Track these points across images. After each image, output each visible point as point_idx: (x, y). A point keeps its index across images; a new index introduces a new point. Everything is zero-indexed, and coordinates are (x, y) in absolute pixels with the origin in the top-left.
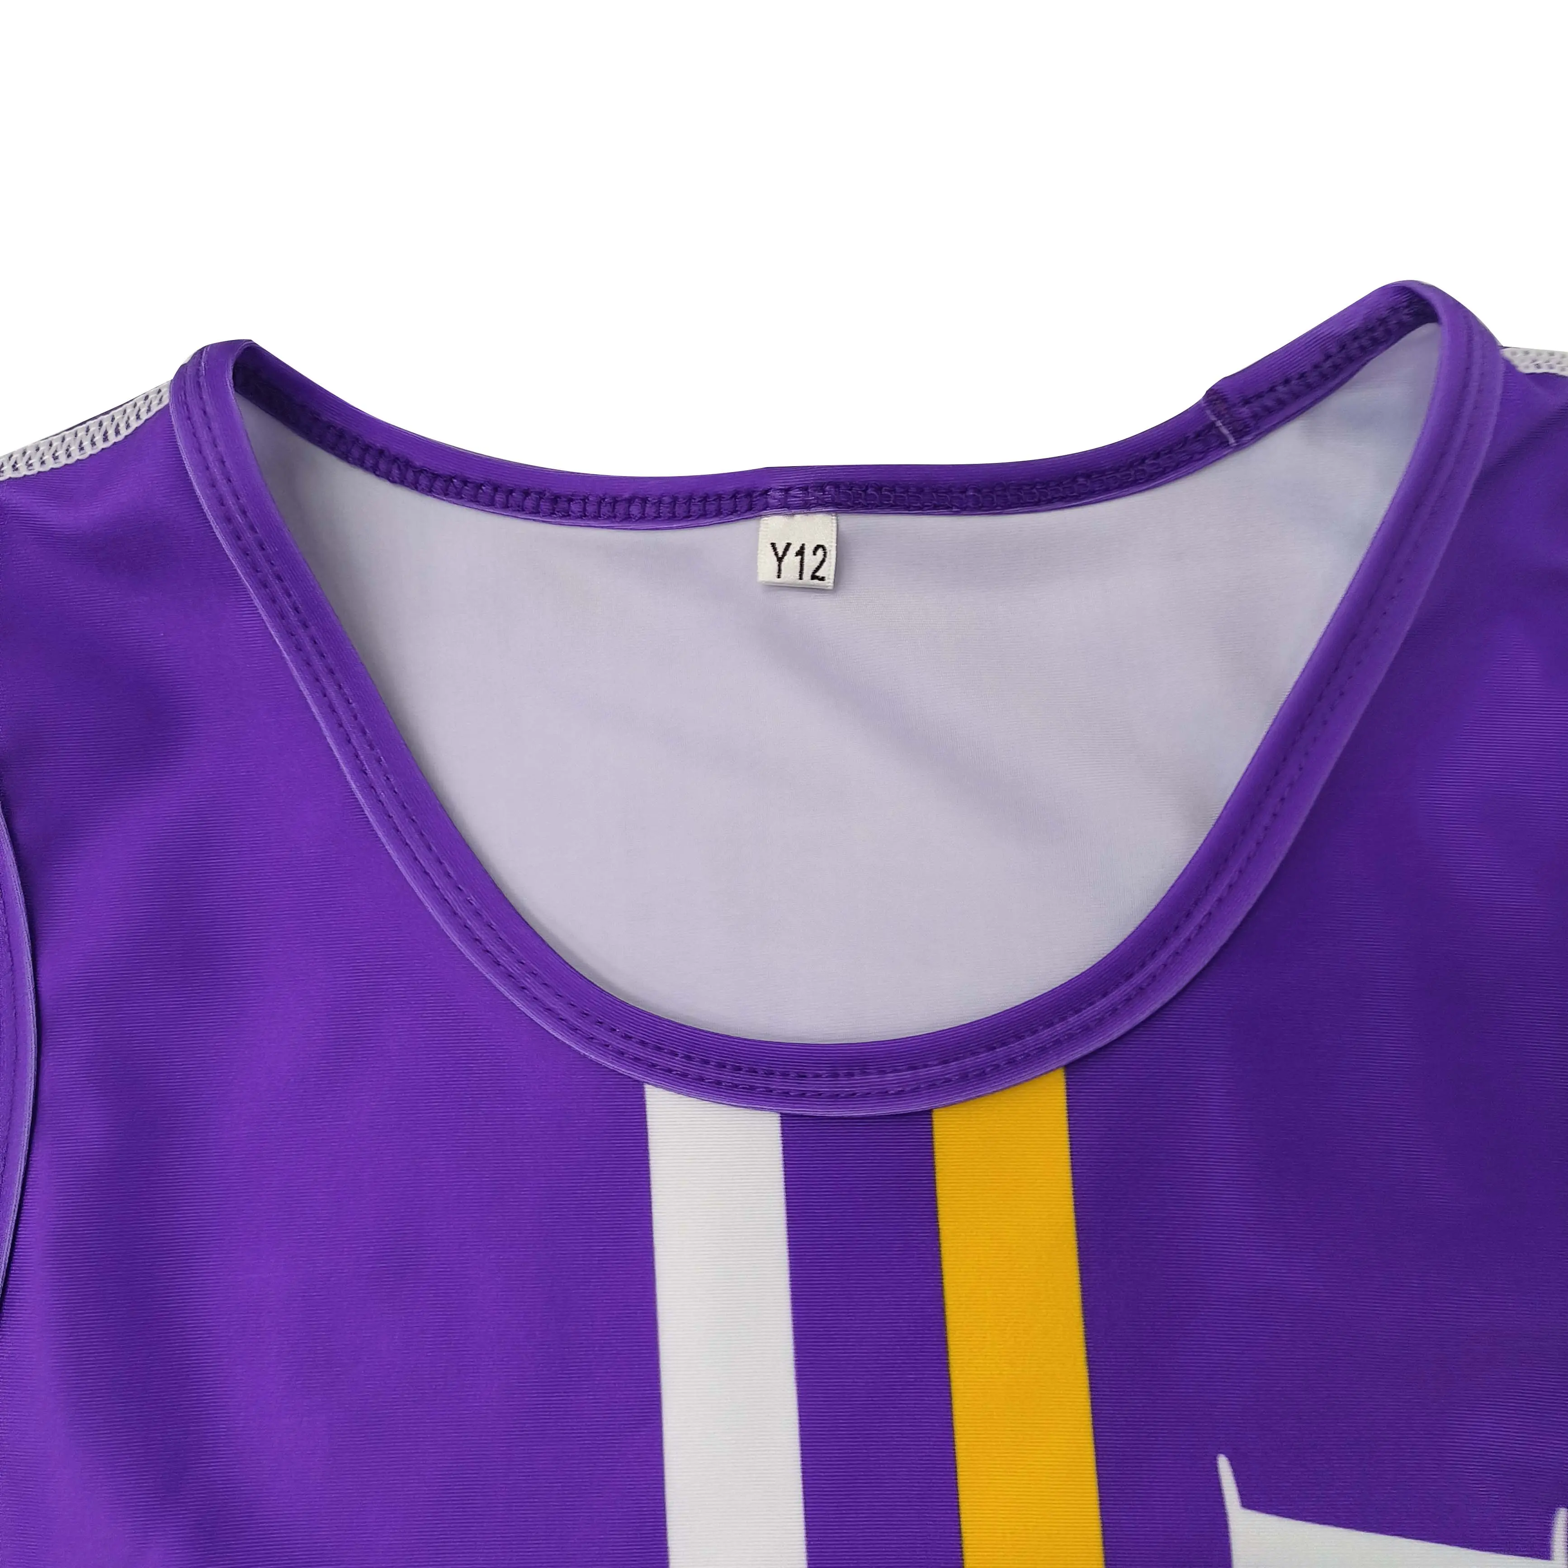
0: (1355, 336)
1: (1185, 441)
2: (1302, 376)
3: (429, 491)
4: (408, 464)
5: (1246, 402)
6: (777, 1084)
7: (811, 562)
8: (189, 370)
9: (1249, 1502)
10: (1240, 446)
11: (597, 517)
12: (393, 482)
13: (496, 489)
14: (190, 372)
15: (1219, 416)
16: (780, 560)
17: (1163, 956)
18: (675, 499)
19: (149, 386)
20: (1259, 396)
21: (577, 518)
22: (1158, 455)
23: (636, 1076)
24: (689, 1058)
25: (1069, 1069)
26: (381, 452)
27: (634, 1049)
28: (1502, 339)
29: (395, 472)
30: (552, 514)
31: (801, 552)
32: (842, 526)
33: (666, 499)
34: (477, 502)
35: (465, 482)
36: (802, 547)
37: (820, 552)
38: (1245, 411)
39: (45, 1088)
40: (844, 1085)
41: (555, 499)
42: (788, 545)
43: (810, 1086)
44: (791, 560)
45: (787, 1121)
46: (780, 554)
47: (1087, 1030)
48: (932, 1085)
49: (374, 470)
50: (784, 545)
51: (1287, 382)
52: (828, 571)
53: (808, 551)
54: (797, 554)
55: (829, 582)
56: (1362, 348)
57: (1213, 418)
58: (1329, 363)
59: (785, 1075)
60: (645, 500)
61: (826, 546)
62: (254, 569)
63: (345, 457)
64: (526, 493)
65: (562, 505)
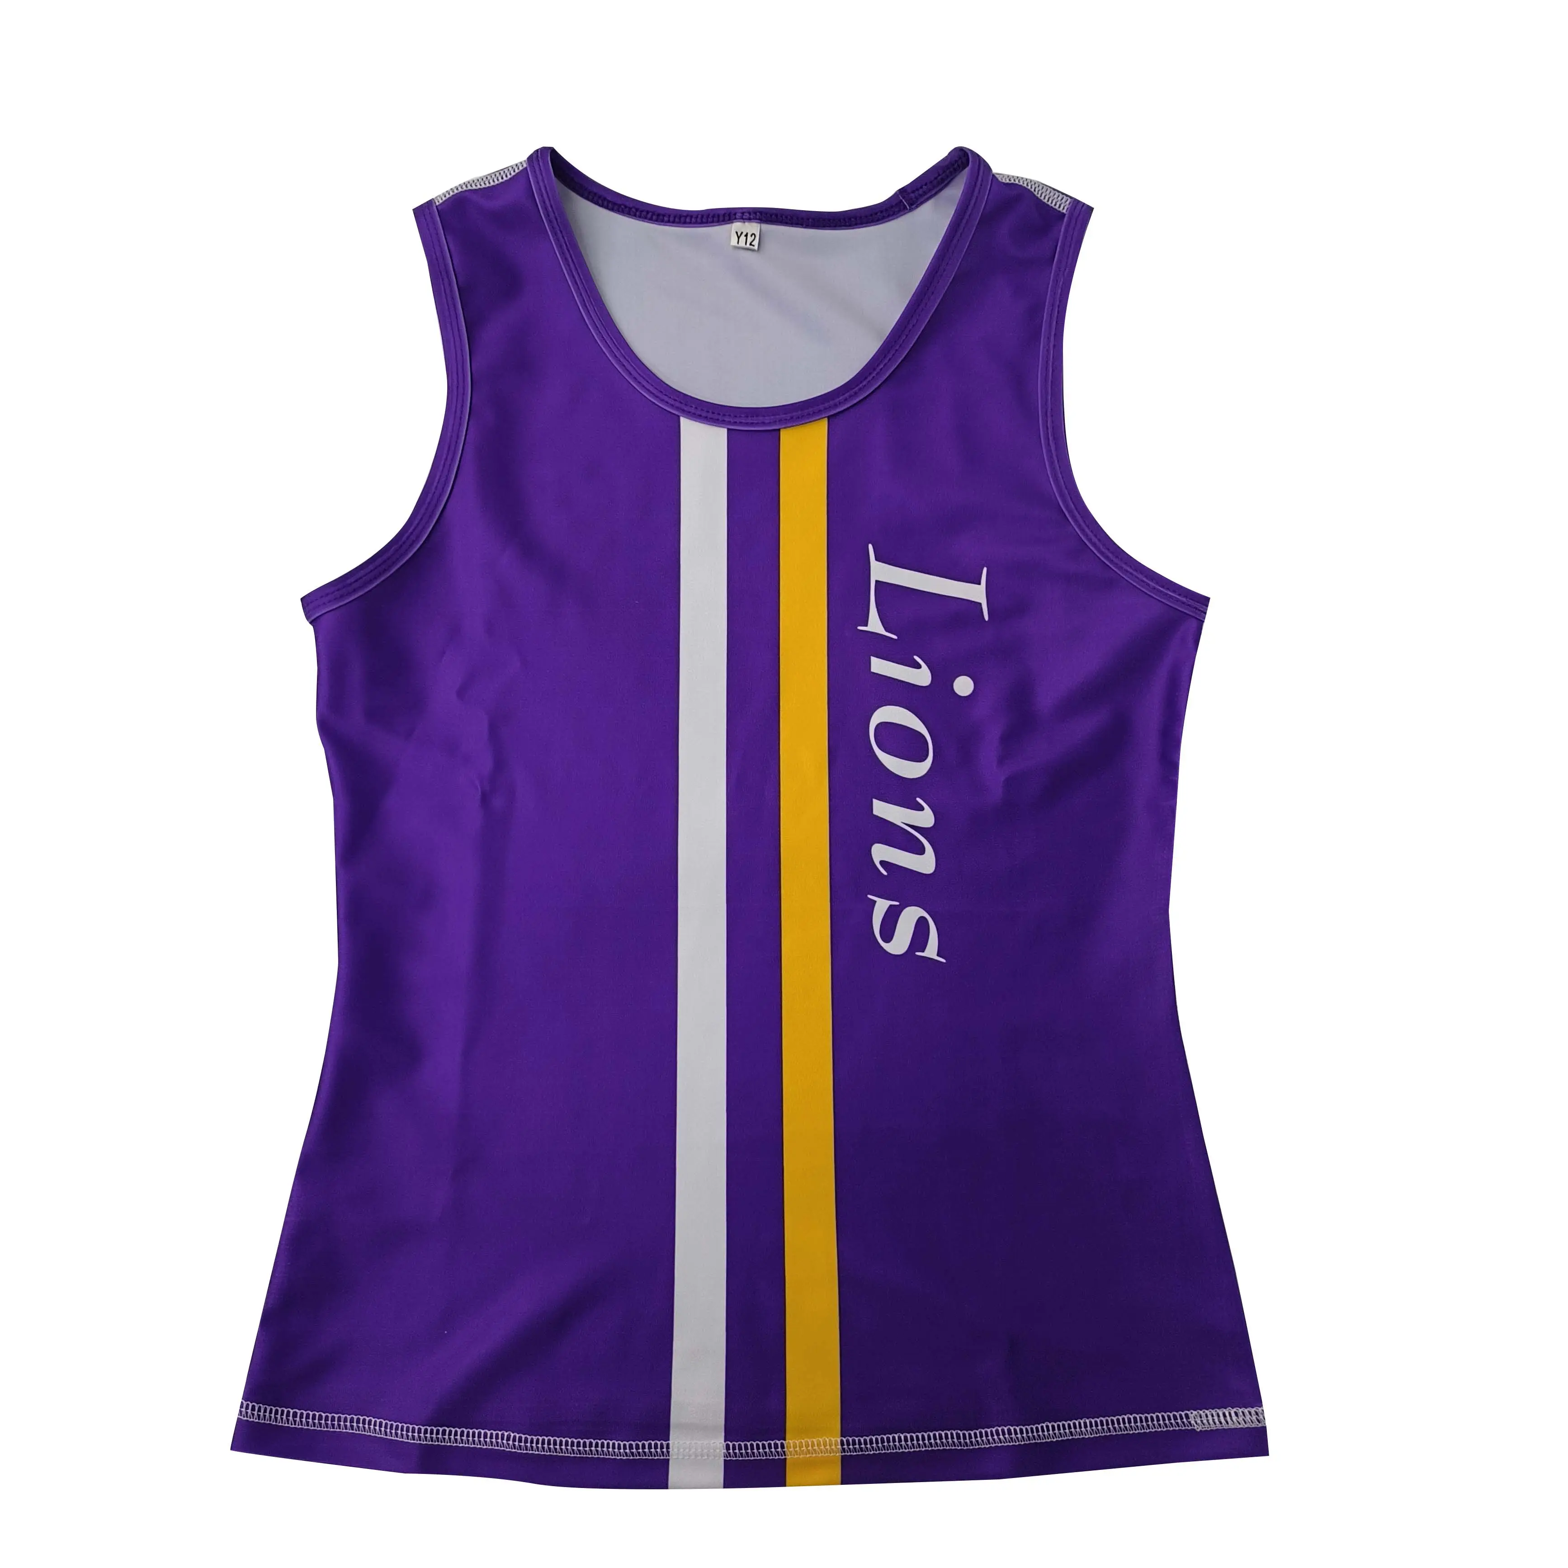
0: (947, 167)
1: (892, 207)
2: (931, 182)
3: (612, 210)
4: (605, 199)
5: (913, 192)
6: (727, 419)
7: (750, 239)
8: (534, 156)
9: (877, 559)
10: (911, 210)
11: (674, 222)
12: (600, 205)
13: (637, 210)
14: (535, 156)
15: (904, 198)
16: (739, 238)
17: (864, 383)
18: (702, 216)
19: (517, 161)
20: (917, 190)
21: (666, 222)
22: (882, 212)
23: (679, 414)
24: (696, 408)
25: (829, 417)
26: (595, 194)
27: (678, 404)
28: (995, 169)
29: (600, 202)
30: (657, 221)
31: (746, 235)
32: (762, 228)
33: (700, 216)
34: (630, 214)
35: (626, 207)
36: (747, 234)
37: (753, 236)
38: (912, 195)
39: (473, 401)
40: (749, 420)
41: (658, 215)
42: (742, 233)
43: (738, 420)
44: (743, 238)
45: (729, 430)
46: (739, 235)
47: (836, 406)
48: (780, 420)
49: (592, 201)
50: (740, 232)
51: (926, 184)
52: (756, 243)
53: (749, 236)
54: (745, 236)
55: (756, 247)
56: (951, 172)
57: (901, 198)
58: (939, 178)
59: (730, 415)
60: (691, 217)
61: (756, 234)
62: (553, 228)
63: (582, 196)
64: (648, 212)
65: (661, 217)
